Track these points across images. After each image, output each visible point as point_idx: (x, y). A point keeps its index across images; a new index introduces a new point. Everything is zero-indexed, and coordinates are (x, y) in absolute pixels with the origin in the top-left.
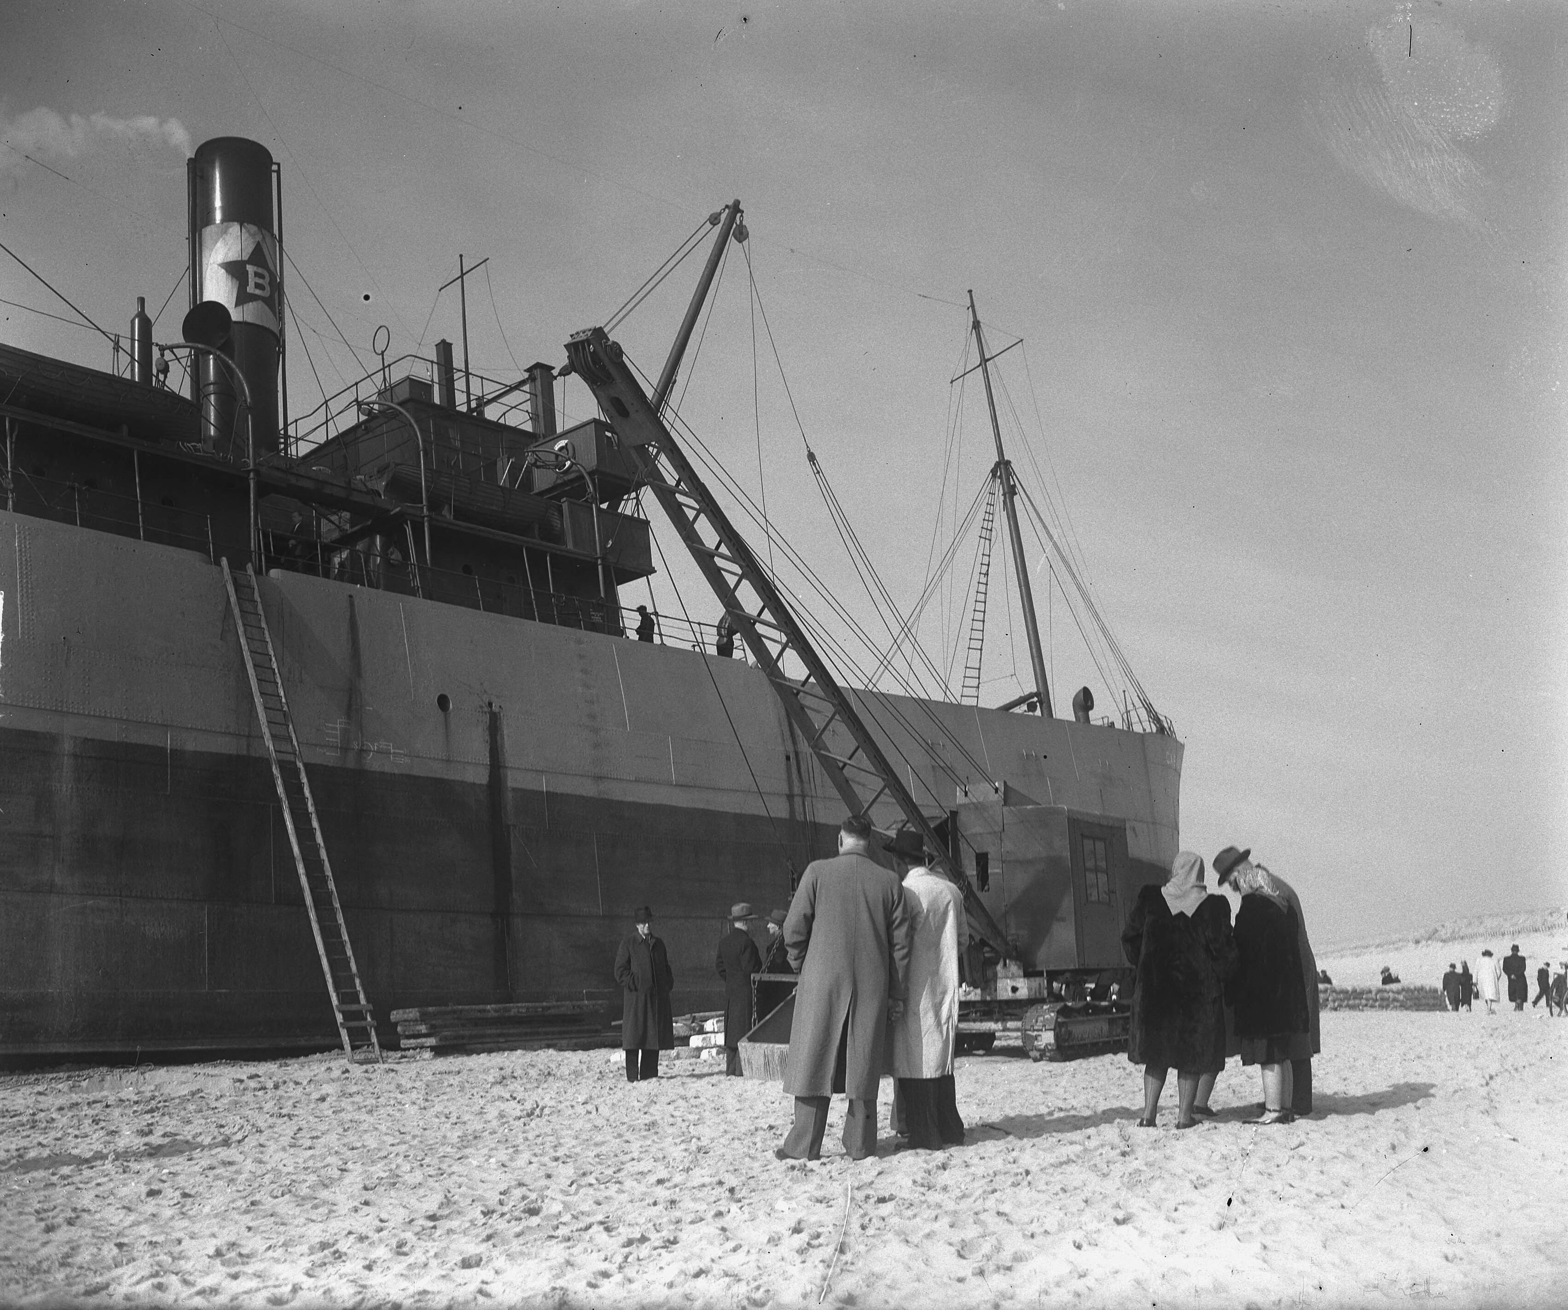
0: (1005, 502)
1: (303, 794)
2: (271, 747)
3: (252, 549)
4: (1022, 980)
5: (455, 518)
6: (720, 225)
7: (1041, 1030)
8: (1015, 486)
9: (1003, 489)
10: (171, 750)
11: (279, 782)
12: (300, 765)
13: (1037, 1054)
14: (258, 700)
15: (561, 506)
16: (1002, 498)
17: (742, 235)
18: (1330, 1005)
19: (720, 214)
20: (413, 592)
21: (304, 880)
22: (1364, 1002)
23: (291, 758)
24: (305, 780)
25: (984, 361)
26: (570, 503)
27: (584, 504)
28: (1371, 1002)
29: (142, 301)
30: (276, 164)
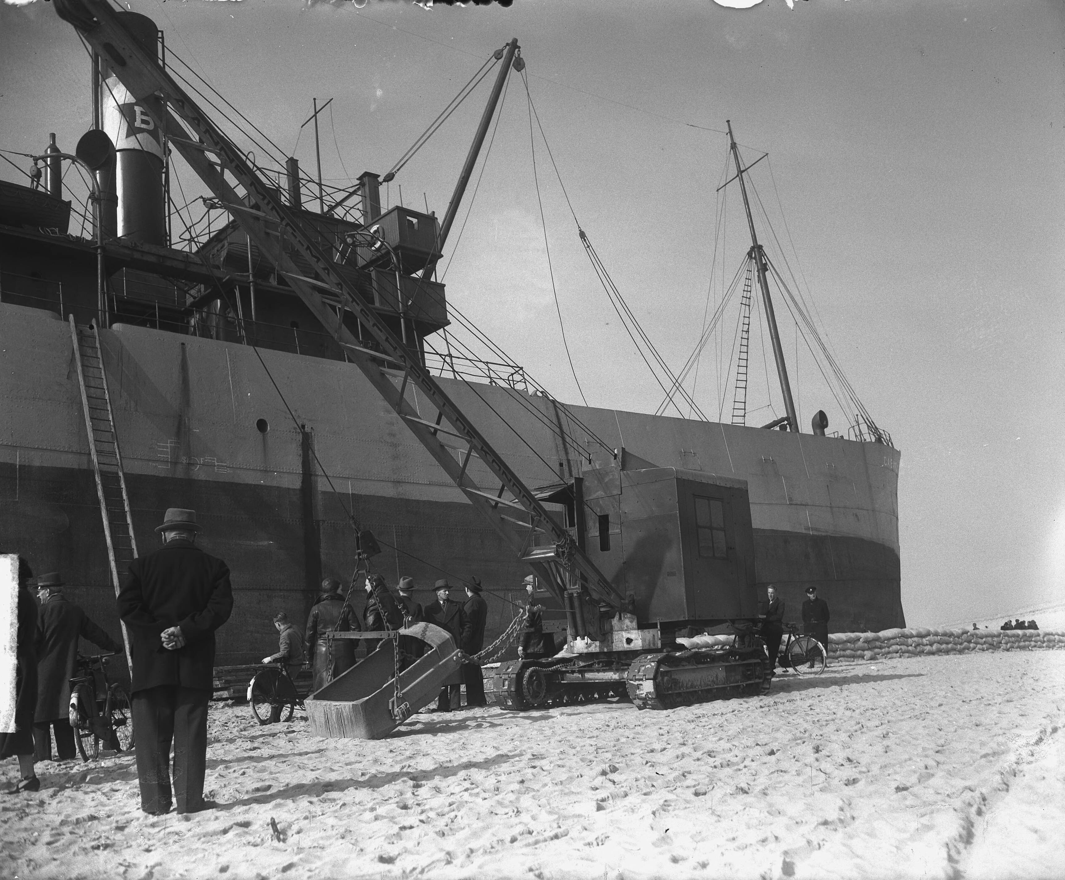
0: (759, 276)
1: (122, 497)
2: (95, 460)
3: (100, 308)
4: (636, 631)
5: (278, 284)
6: (503, 59)
7: (642, 680)
8: (766, 264)
9: (758, 266)
10: (20, 466)
11: (100, 487)
12: (121, 474)
13: (640, 702)
14: (88, 423)
15: (370, 274)
16: (756, 274)
17: (520, 65)
18: (1003, 646)
19: (503, 50)
20: (238, 340)
21: (113, 564)
22: (1033, 643)
23: (113, 469)
24: (123, 486)
25: (740, 172)
26: (378, 272)
27: (390, 272)
28: (1039, 643)
29: (53, 136)
30: (160, 31)
